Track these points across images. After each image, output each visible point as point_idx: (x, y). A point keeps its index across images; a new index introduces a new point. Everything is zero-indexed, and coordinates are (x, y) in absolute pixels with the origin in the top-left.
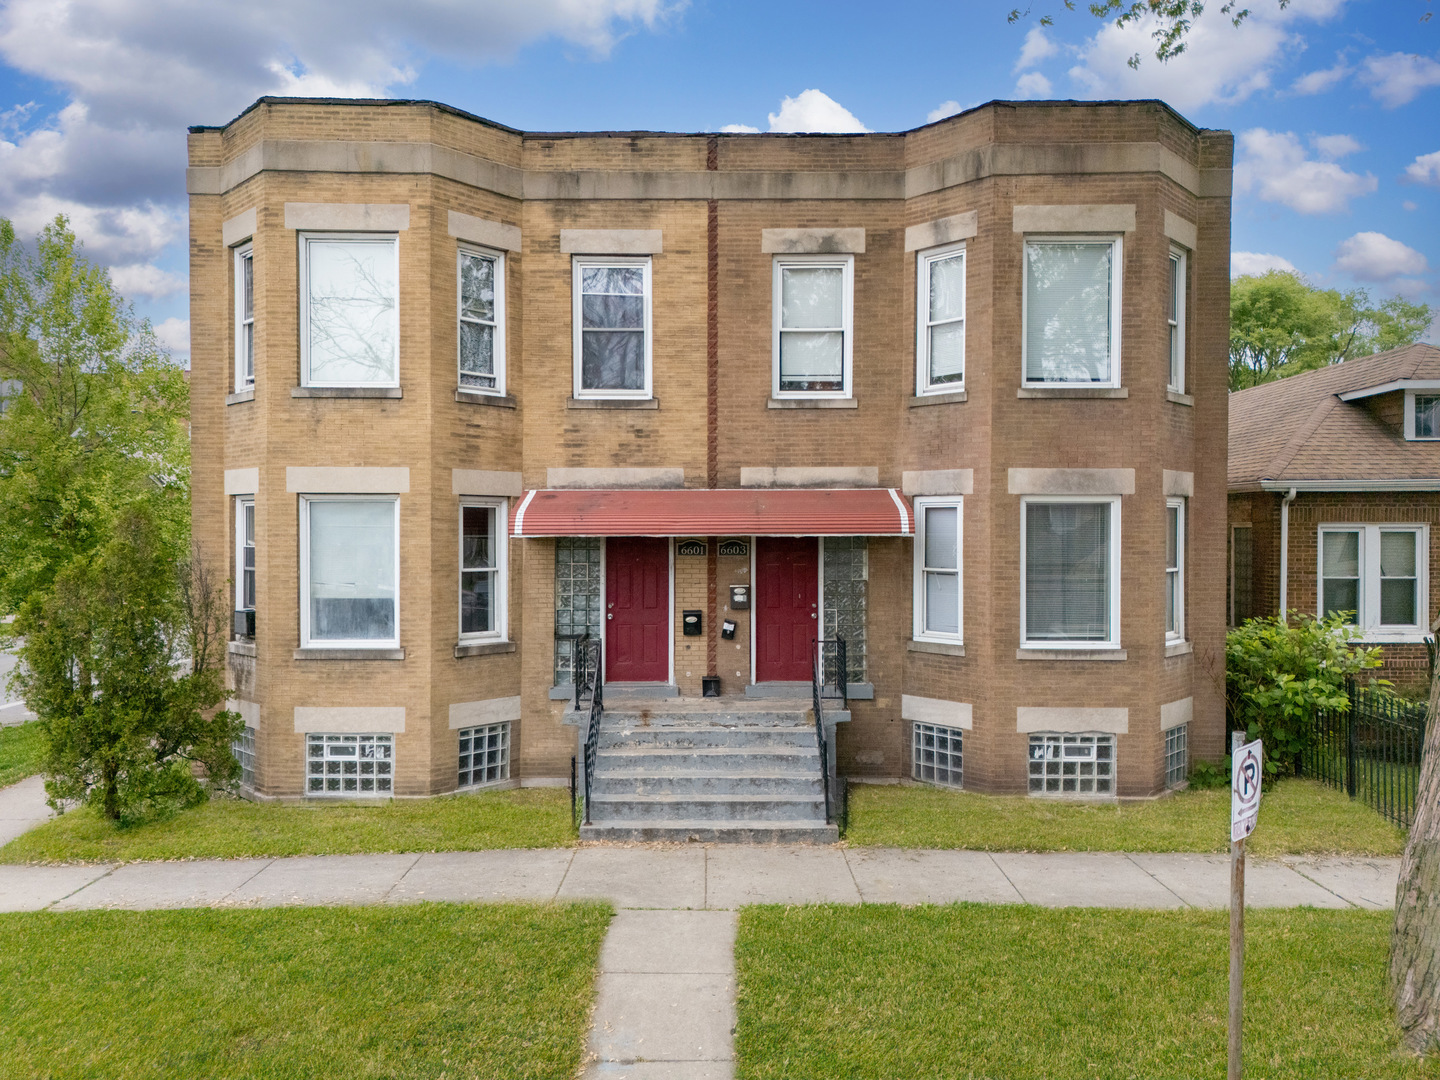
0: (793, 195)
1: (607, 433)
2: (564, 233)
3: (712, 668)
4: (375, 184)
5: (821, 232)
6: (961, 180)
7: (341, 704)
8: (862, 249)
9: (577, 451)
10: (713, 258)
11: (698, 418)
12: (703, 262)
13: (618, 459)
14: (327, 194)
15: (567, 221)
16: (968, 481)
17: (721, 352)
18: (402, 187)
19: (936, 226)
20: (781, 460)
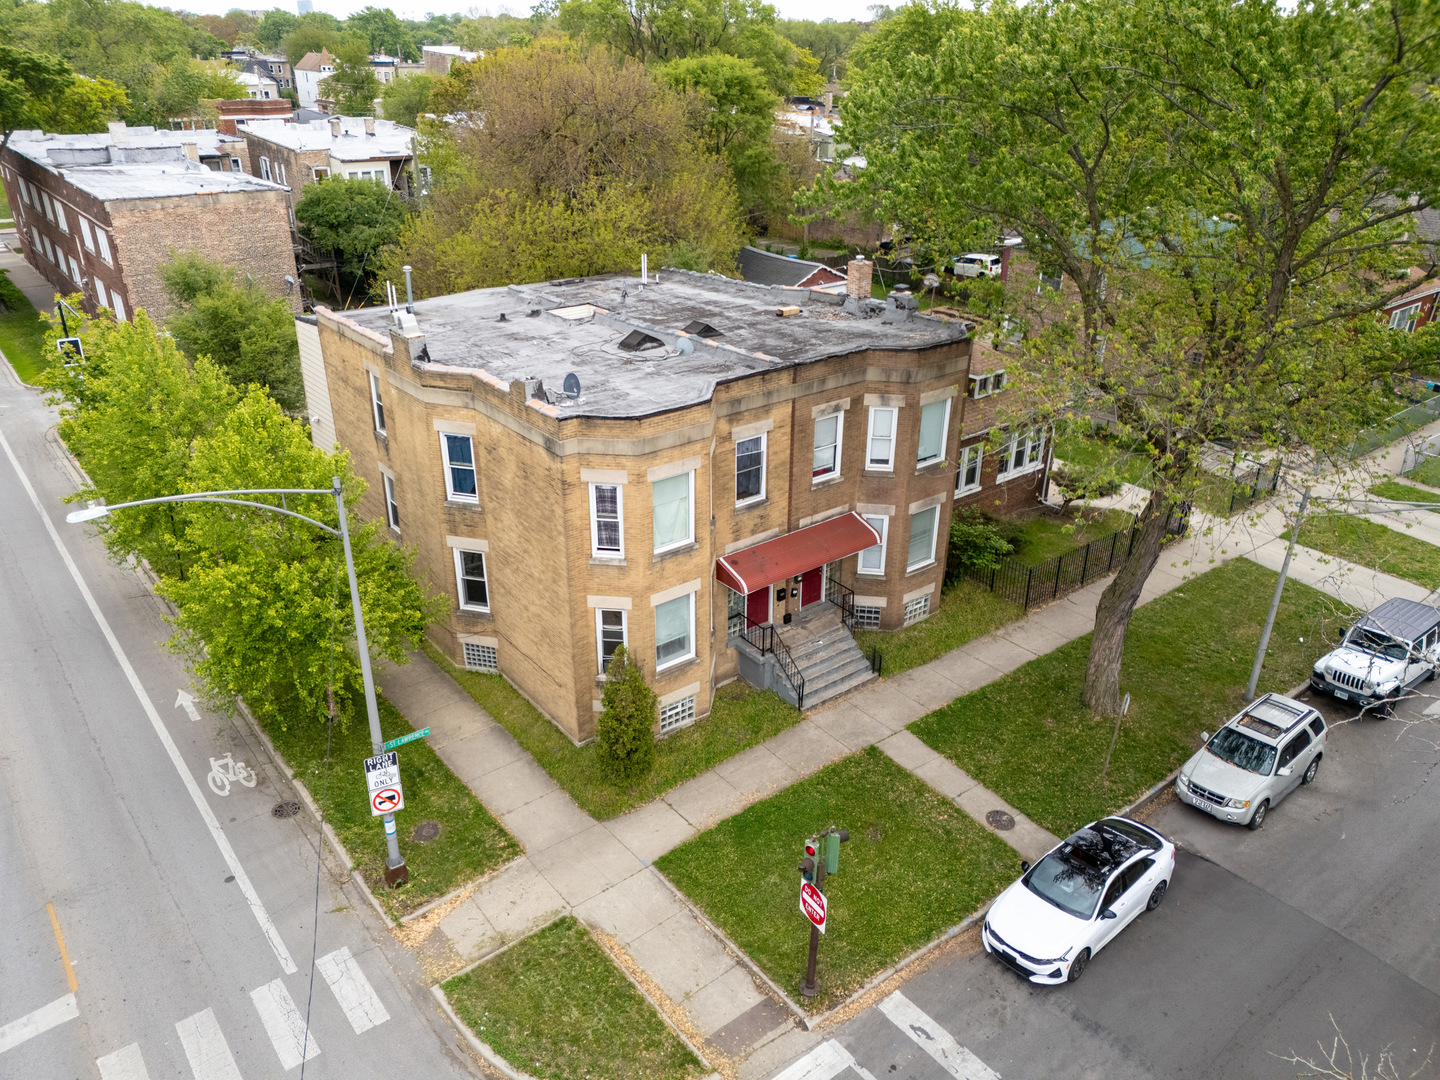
0: (825, 389)
1: (749, 521)
2: (734, 430)
3: (786, 611)
4: (687, 449)
5: (833, 403)
6: (898, 380)
7: (674, 690)
8: (848, 408)
9: (738, 534)
10: (793, 426)
11: (785, 503)
12: (789, 429)
13: (753, 532)
15: (735, 424)
16: (893, 510)
17: (795, 470)
18: (698, 447)
19: (883, 397)
20: (815, 512)
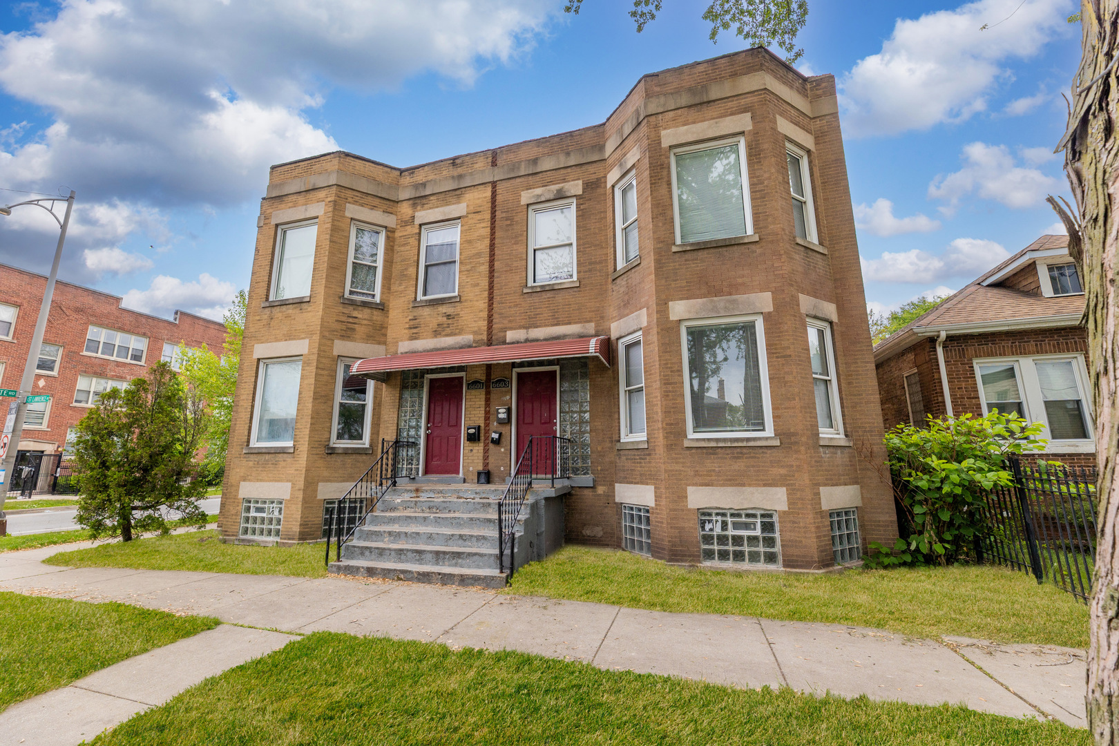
0: (539, 170)
1: (431, 317)
2: (416, 214)
3: (486, 465)
4: (311, 195)
5: (554, 188)
6: (630, 130)
7: (261, 480)
8: (580, 192)
9: (415, 331)
10: (493, 213)
11: (482, 304)
12: (488, 216)
13: (436, 333)
14: (290, 205)
15: (419, 208)
16: (644, 317)
17: (496, 264)
18: (322, 194)
19: (621, 165)
20: (531, 325)
